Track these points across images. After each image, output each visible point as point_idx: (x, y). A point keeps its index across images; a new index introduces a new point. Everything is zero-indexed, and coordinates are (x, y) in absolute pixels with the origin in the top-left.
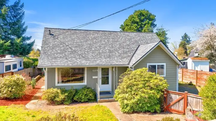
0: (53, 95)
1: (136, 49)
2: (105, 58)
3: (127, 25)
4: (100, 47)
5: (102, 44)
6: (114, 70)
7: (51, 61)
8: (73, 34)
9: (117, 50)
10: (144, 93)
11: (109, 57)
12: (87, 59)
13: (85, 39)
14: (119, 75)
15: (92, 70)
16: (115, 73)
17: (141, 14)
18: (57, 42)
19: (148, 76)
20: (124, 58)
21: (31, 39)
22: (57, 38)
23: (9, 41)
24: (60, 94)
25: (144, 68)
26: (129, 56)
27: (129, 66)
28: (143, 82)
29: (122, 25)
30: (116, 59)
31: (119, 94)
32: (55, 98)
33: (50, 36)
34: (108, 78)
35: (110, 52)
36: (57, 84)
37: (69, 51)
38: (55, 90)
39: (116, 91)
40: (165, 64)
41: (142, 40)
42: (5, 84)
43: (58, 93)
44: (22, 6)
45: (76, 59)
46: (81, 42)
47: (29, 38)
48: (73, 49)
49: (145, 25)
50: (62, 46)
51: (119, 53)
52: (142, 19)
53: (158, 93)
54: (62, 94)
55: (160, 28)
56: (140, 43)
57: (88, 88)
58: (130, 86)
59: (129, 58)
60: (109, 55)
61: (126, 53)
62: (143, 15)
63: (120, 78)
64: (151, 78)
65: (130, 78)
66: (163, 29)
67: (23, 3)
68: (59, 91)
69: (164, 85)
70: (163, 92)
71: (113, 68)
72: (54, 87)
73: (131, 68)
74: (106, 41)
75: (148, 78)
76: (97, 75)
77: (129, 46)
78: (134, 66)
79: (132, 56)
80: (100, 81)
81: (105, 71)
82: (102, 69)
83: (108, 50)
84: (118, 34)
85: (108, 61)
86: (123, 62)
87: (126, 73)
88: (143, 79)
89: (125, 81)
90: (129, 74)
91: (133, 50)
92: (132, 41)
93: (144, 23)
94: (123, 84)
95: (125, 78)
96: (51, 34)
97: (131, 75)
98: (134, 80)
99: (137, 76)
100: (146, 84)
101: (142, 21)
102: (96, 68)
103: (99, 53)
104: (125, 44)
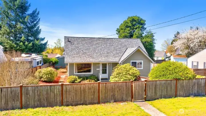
0: (74, 79)
1: (124, 51)
2: (104, 57)
3: (122, 29)
4: (101, 50)
5: (103, 48)
6: (110, 65)
7: (72, 59)
8: (83, 41)
9: (112, 52)
10: (126, 77)
11: (107, 56)
12: (93, 58)
13: (91, 45)
14: (113, 68)
15: (96, 65)
16: (111, 67)
17: (133, 20)
18: (73, 46)
19: (129, 68)
20: (117, 57)
21: (44, 40)
22: (73, 44)
23: (31, 43)
24: (78, 79)
25: (128, 64)
26: (120, 56)
27: (119, 62)
28: (126, 72)
29: (118, 29)
30: (111, 58)
31: (112, 79)
32: (74, 81)
33: (68, 42)
34: (106, 70)
35: (108, 53)
36: (75, 73)
37: (81, 53)
38: (75, 77)
39: (111, 77)
40: (142, 61)
41: (129, 45)
42: (44, 73)
43: (76, 78)
44: (38, 14)
45: (87, 58)
46: (89, 46)
47: (43, 39)
48: (84, 51)
49: (136, 29)
50: (77, 49)
51: (113, 54)
52: (134, 24)
53: (134, 77)
54: (79, 79)
55: (148, 31)
56: (128, 47)
57: (94, 76)
58: (119, 74)
59: (120, 57)
60: (107, 55)
61: (118, 54)
62: (135, 21)
63: (113, 70)
64: (130, 69)
65: (119, 69)
66: (151, 32)
67: (39, 11)
68: (77, 77)
69: (137, 73)
70: (137, 77)
71: (109, 63)
72: (74, 75)
73: (120, 63)
74: (105, 45)
75: (129, 69)
76: (99, 68)
77: (120, 49)
78: (122, 62)
79: (122, 56)
80: (101, 72)
81: (104, 65)
82: (103, 64)
83: (107, 52)
84: (113, 40)
85: (106, 59)
86: (116, 60)
87: (117, 66)
88: (125, 70)
89: (116, 71)
90: (118, 67)
91: (122, 52)
92: (122, 45)
93: (135, 27)
94: (115, 73)
95: (116, 70)
96: (69, 41)
97: (119, 68)
98: (121, 70)
99: (123, 68)
100: (127, 72)
101: (134, 25)
102: (99, 64)
103: (101, 54)
104: (117, 48)
